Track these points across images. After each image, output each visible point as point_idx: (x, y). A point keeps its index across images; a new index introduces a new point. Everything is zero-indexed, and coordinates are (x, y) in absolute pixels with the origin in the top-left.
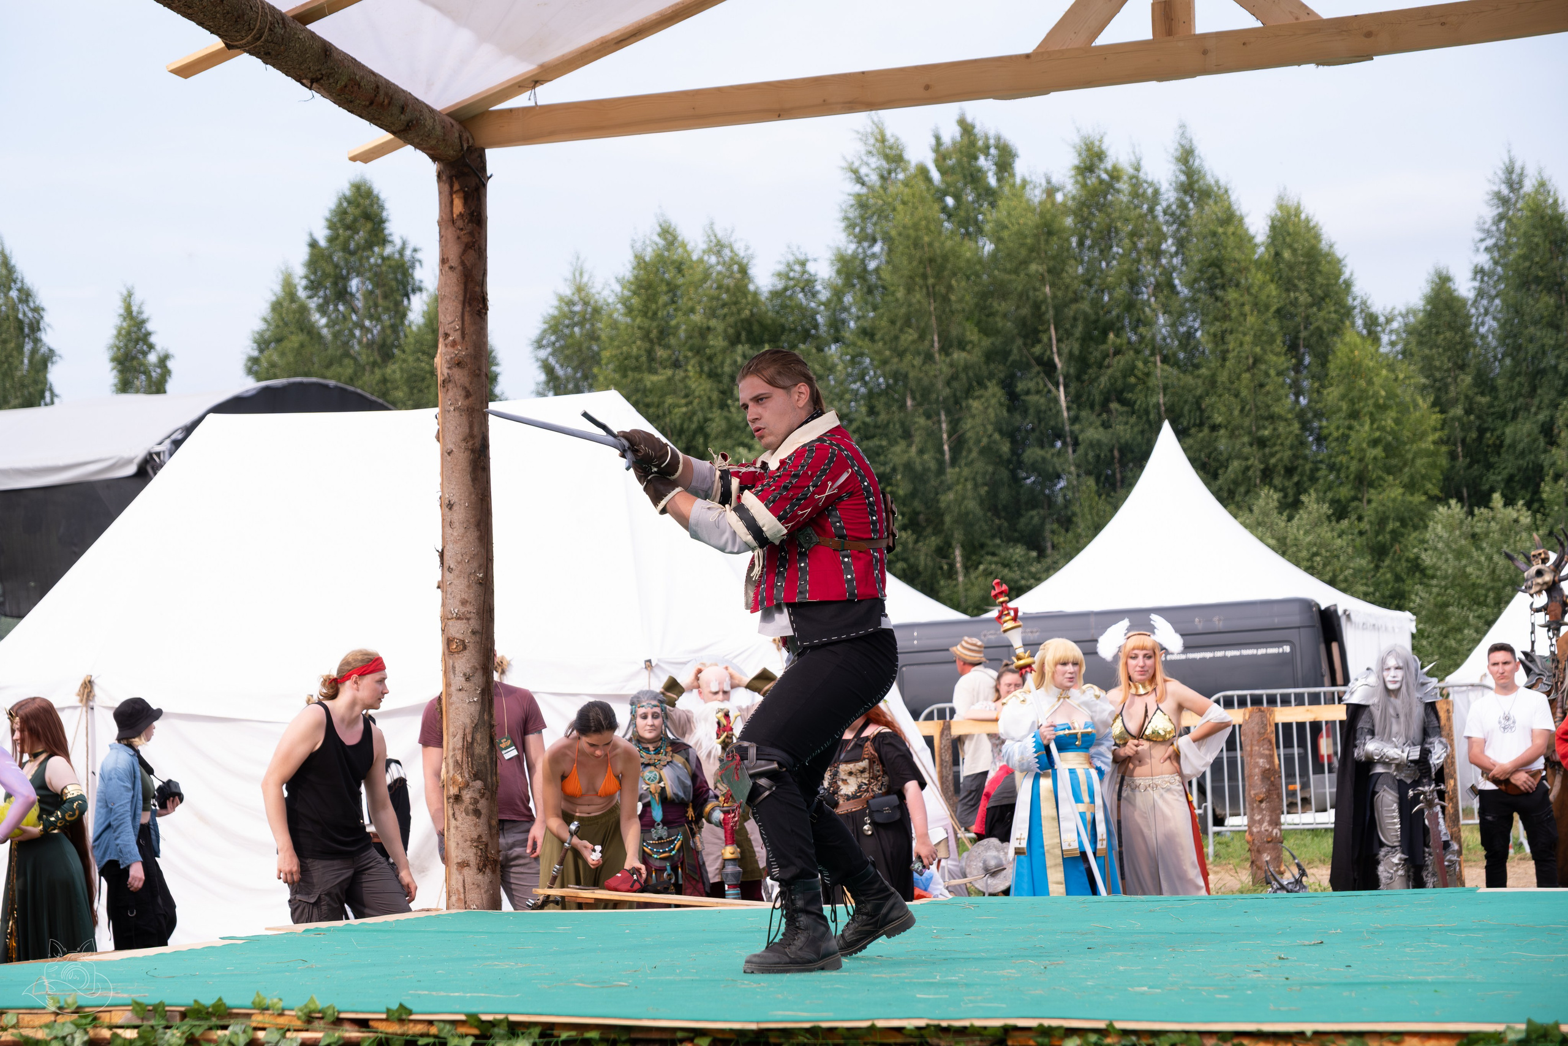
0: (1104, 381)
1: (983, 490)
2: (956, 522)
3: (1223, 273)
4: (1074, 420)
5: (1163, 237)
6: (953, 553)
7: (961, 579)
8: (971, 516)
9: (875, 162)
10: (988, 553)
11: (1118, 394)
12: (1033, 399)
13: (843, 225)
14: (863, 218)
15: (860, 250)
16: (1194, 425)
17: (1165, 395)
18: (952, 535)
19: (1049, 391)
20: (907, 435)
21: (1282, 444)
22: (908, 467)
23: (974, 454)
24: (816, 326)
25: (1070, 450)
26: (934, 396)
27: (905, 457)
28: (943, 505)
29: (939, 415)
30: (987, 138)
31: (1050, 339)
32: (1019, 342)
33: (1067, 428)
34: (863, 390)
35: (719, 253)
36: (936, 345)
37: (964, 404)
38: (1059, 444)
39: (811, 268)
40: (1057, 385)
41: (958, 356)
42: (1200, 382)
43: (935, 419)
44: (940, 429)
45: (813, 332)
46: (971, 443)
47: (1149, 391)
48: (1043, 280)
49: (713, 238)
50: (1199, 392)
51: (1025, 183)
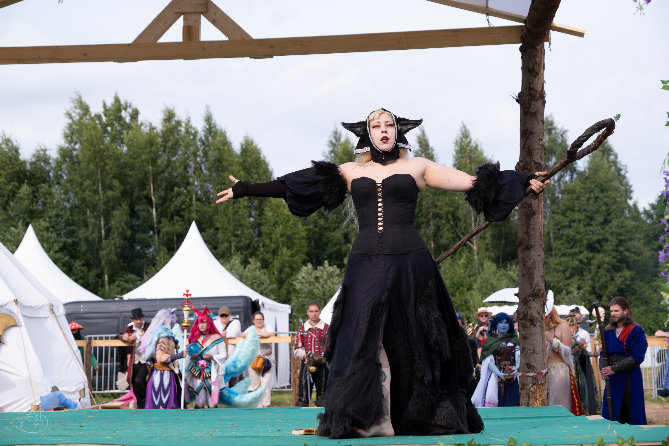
0: (172, 207)
1: (119, 250)
2: (107, 263)
3: (222, 165)
4: (159, 222)
5: (198, 150)
6: (104, 276)
7: (107, 287)
8: (112, 262)
9: (78, 111)
10: (119, 277)
11: (178, 213)
12: (142, 214)
13: (62, 136)
14: (72, 134)
15: (70, 147)
16: (208, 227)
17: (197, 214)
18: (104, 269)
19: (149, 210)
20: (86, 225)
21: (245, 237)
22: (86, 239)
23: (116, 234)
24: (49, 177)
25: (156, 236)
26: (98, 209)
27: (84, 235)
28: (101, 256)
29: (100, 217)
30: (126, 103)
31: (150, 188)
32: (137, 189)
33: (156, 226)
34: (68, 205)
35: (7, 145)
36: (100, 188)
37: (111, 213)
38: (151, 232)
39: (48, 153)
40: (152, 207)
41: (110, 193)
42: (211, 209)
43: (99, 219)
44: (100, 224)
45: (48, 179)
46: (114, 229)
47: (190, 212)
48: (148, 163)
49: (4, 137)
50: (211, 214)
51: (142, 124)
